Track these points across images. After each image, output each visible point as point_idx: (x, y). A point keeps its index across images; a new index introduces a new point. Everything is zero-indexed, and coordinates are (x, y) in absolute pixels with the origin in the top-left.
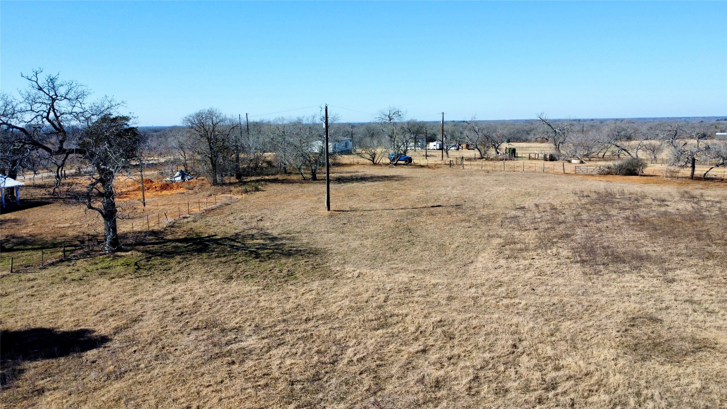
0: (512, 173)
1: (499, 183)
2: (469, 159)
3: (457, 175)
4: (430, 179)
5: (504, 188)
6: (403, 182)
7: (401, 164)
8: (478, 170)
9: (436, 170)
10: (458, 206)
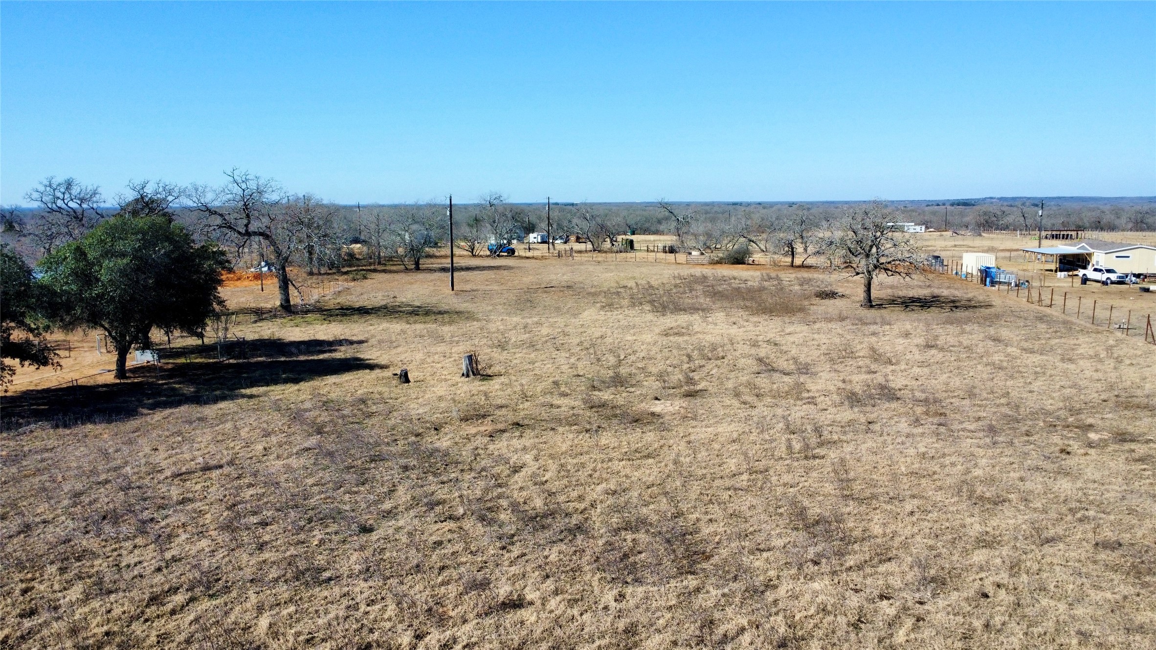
0: (624, 263)
1: (607, 270)
2: (580, 252)
3: (567, 265)
4: (539, 268)
5: (612, 274)
6: (512, 271)
7: (503, 256)
8: (589, 261)
9: (544, 261)
10: (568, 287)
